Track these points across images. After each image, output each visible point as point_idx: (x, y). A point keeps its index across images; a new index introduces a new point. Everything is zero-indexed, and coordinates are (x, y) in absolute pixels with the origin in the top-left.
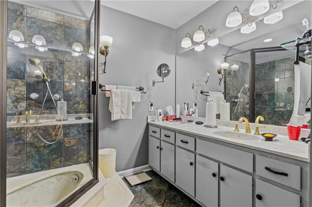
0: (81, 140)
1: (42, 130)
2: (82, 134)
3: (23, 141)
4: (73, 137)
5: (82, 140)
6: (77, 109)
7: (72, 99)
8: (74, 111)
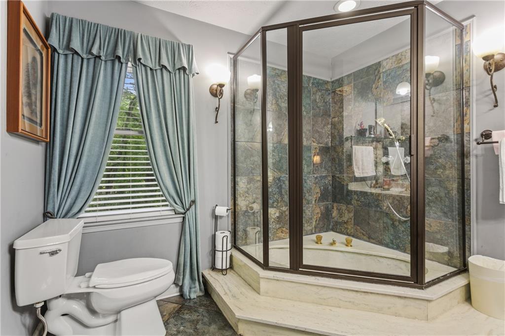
0: (449, 227)
1: (397, 200)
2: (449, 219)
3: (381, 209)
4: (434, 219)
5: (451, 228)
6: (441, 177)
7: (433, 161)
8: (437, 180)
